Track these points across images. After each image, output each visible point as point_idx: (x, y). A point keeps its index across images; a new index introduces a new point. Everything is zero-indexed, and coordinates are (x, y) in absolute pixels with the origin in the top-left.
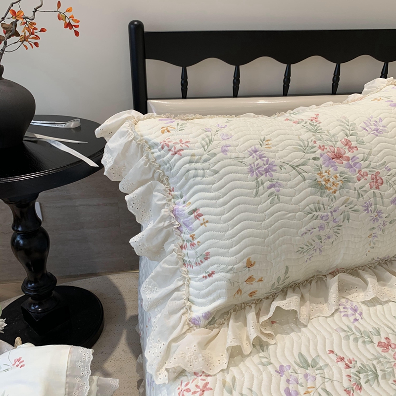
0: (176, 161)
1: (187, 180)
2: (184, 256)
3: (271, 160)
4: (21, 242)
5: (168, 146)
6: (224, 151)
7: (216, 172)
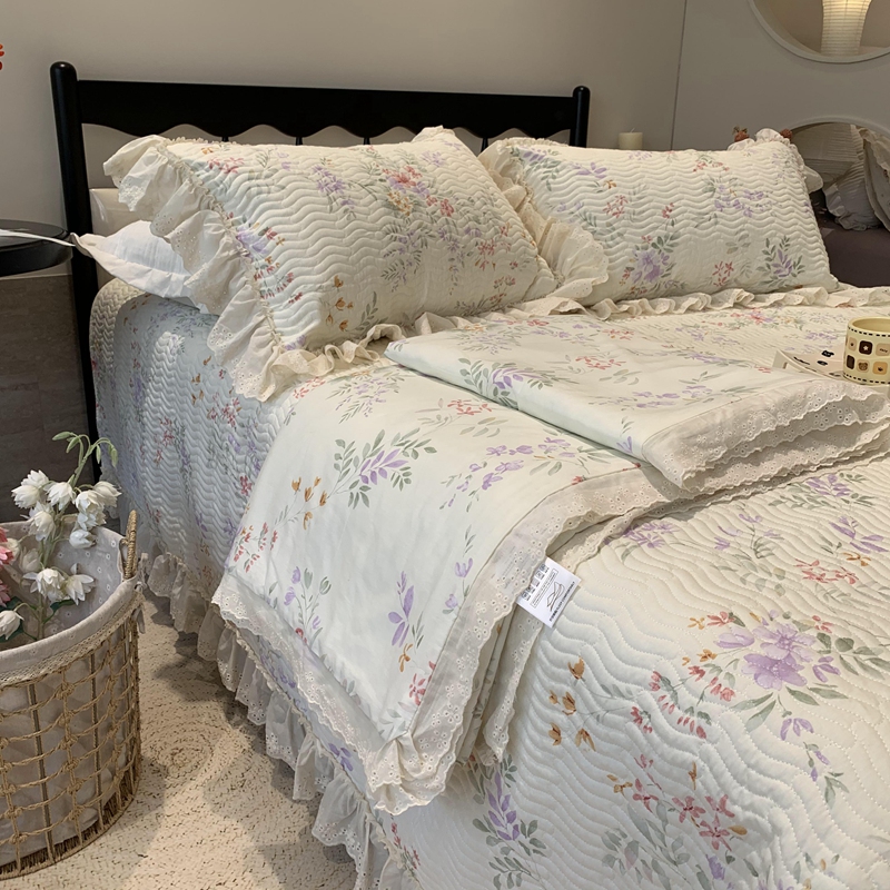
0: (231, 180)
1: (250, 199)
2: (261, 286)
3: (337, 179)
5: (218, 164)
6: (285, 168)
7: (283, 188)
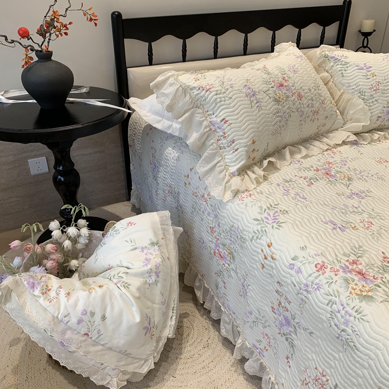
0: (208, 95)
1: (216, 104)
2: (220, 144)
3: (254, 90)
4: (62, 179)
5: (202, 87)
6: (232, 87)
7: (231, 98)
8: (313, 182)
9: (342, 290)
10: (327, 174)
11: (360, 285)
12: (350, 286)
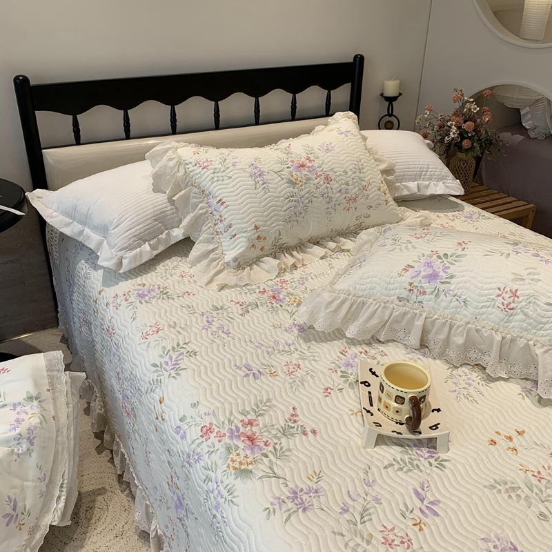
8: (249, 310)
9: (220, 462)
10: (274, 297)
11: (242, 455)
12: (231, 456)
